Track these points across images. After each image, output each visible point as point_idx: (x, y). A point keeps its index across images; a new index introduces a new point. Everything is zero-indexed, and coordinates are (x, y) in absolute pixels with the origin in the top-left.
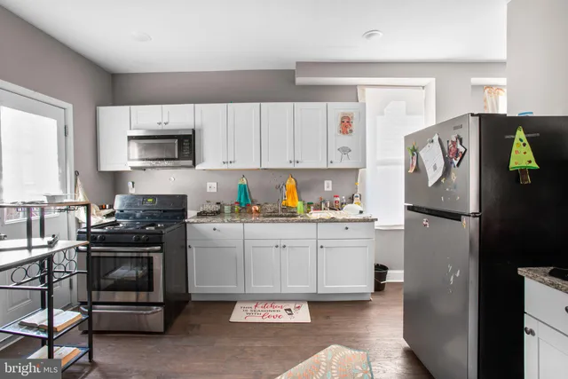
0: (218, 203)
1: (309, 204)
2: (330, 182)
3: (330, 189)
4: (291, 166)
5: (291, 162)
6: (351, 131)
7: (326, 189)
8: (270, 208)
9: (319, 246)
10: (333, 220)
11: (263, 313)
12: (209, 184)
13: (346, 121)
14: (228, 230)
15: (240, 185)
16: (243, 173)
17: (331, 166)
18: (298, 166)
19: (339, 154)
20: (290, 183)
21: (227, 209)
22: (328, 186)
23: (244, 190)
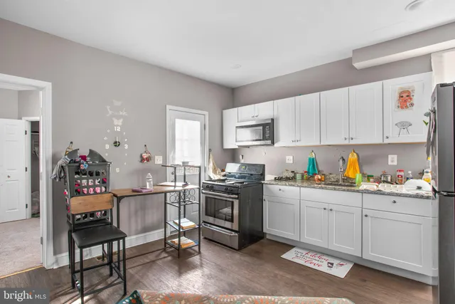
0: (293, 172)
1: (369, 177)
2: (395, 157)
3: (395, 163)
4: (346, 142)
5: (346, 139)
6: (412, 105)
7: (390, 163)
8: (333, 178)
9: (364, 214)
10: (379, 192)
11: (308, 259)
12: (287, 157)
13: (404, 95)
14: (289, 191)
15: (310, 159)
16: (312, 149)
17: (386, 141)
18: (352, 142)
19: (397, 129)
20: (352, 157)
21: (298, 177)
22: (393, 160)
23: (313, 163)
